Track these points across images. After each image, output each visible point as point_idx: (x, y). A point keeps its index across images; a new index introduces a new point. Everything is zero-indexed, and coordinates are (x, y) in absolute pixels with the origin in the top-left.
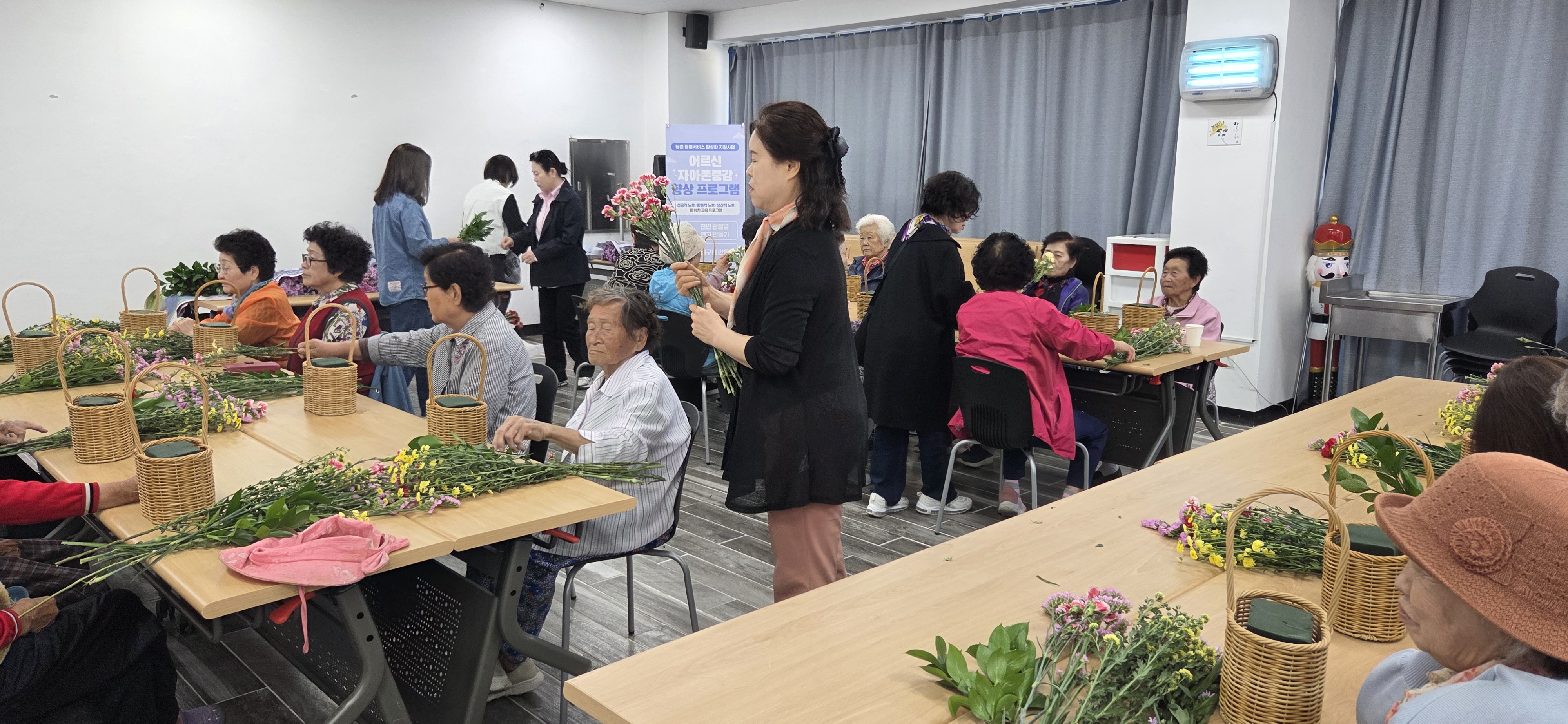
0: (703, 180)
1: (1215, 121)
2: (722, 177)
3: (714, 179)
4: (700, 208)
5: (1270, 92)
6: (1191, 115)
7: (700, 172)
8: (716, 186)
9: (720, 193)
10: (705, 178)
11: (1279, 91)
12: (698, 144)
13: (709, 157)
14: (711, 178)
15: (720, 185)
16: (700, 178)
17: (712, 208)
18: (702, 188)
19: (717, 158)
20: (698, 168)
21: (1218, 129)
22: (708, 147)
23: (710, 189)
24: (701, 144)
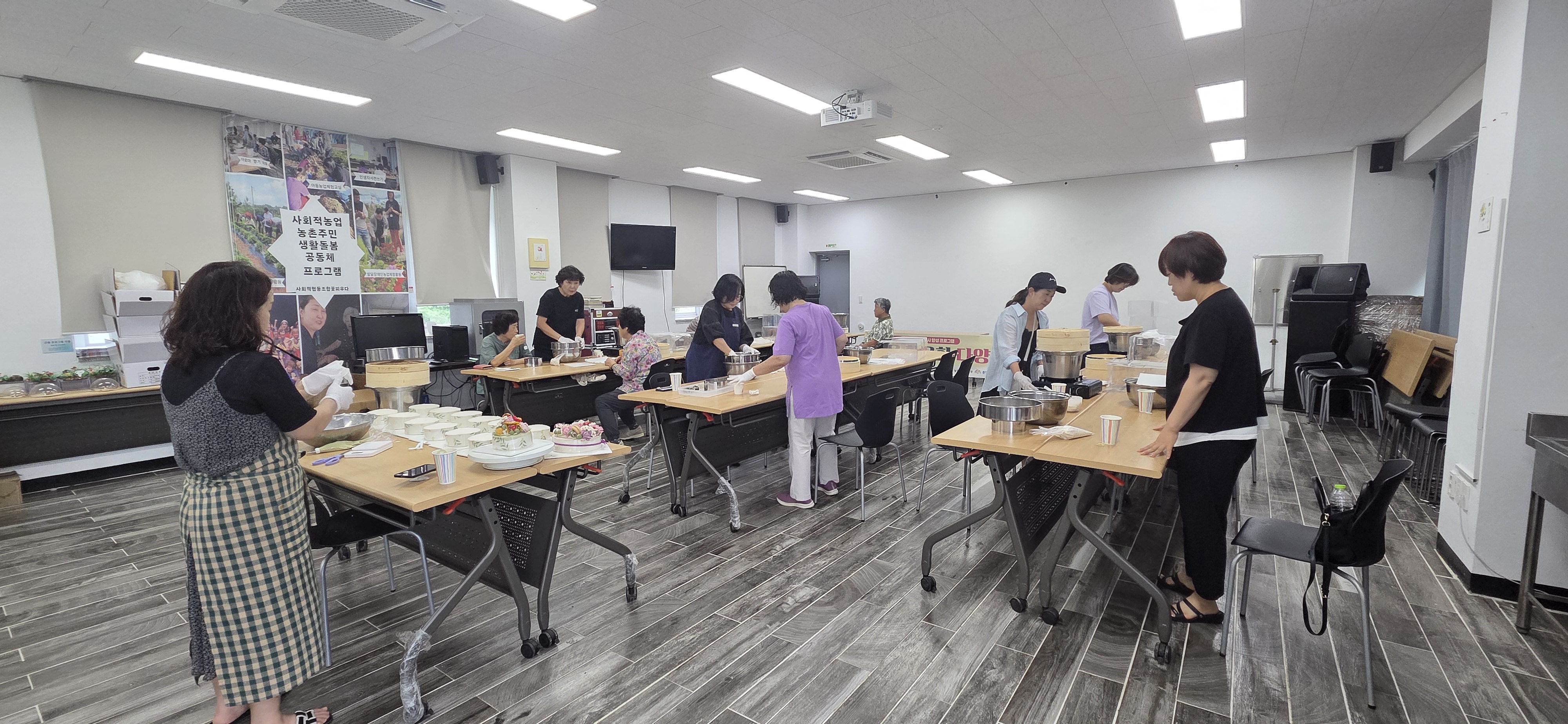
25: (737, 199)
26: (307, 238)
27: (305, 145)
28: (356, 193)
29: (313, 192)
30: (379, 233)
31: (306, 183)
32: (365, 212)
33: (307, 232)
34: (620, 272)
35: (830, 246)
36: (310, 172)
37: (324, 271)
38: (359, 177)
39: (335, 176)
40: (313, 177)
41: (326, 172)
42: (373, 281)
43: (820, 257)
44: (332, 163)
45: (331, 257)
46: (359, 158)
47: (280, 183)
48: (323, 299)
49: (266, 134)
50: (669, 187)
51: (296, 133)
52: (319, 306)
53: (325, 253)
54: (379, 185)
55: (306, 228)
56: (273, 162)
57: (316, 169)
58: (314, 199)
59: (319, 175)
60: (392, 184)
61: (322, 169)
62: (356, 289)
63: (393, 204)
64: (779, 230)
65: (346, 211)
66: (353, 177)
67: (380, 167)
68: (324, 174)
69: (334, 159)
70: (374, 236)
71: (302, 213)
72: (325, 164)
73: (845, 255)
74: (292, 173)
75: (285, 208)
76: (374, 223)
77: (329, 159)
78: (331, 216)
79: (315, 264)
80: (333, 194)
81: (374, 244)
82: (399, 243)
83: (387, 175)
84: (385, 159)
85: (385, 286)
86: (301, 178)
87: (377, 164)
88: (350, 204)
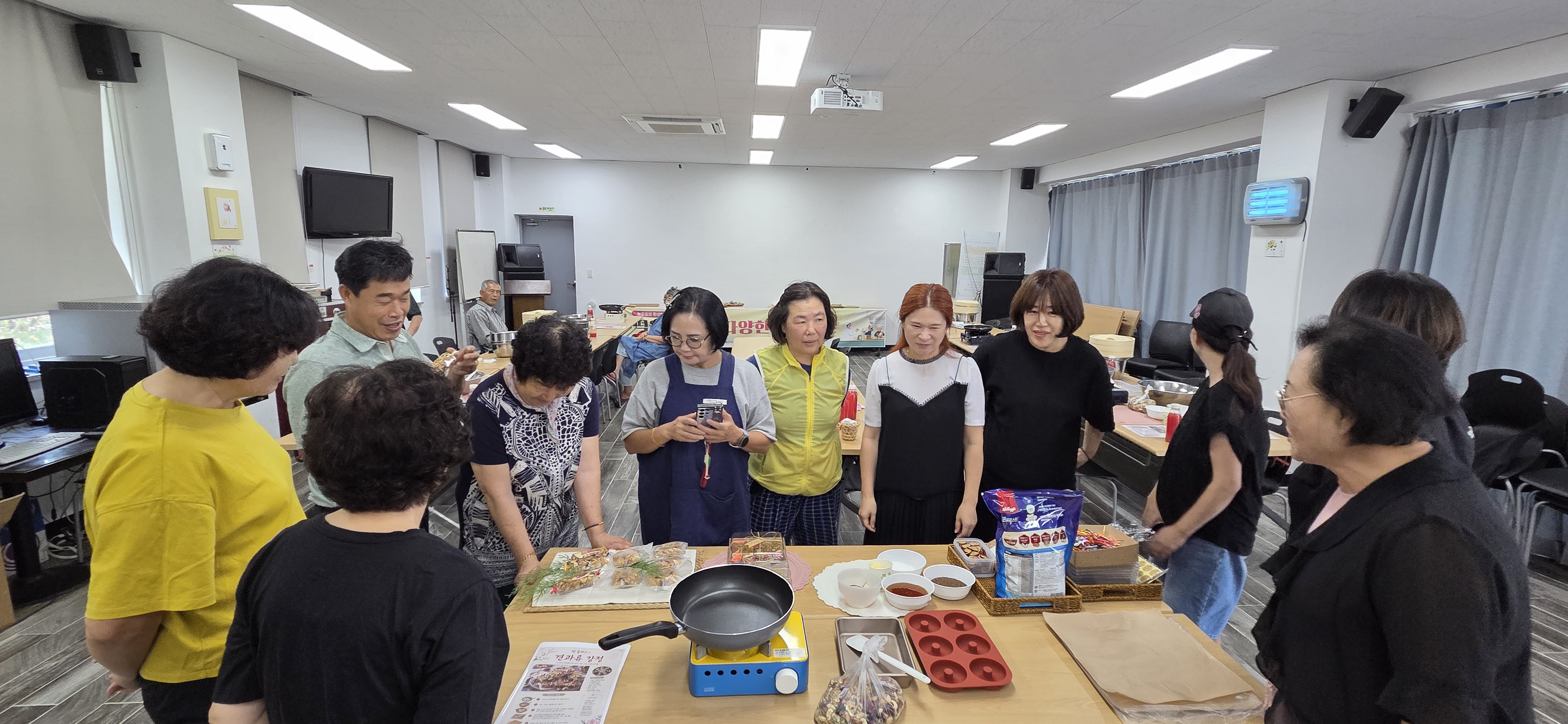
1: (1270, 239)
5: (1301, 219)
6: (1257, 235)
11: (1308, 219)
21: (1271, 245)
25: (437, 142)
34: (317, 242)
35: (544, 208)
43: (524, 221)
50: (367, 119)
64: (479, 184)
73: (567, 222)
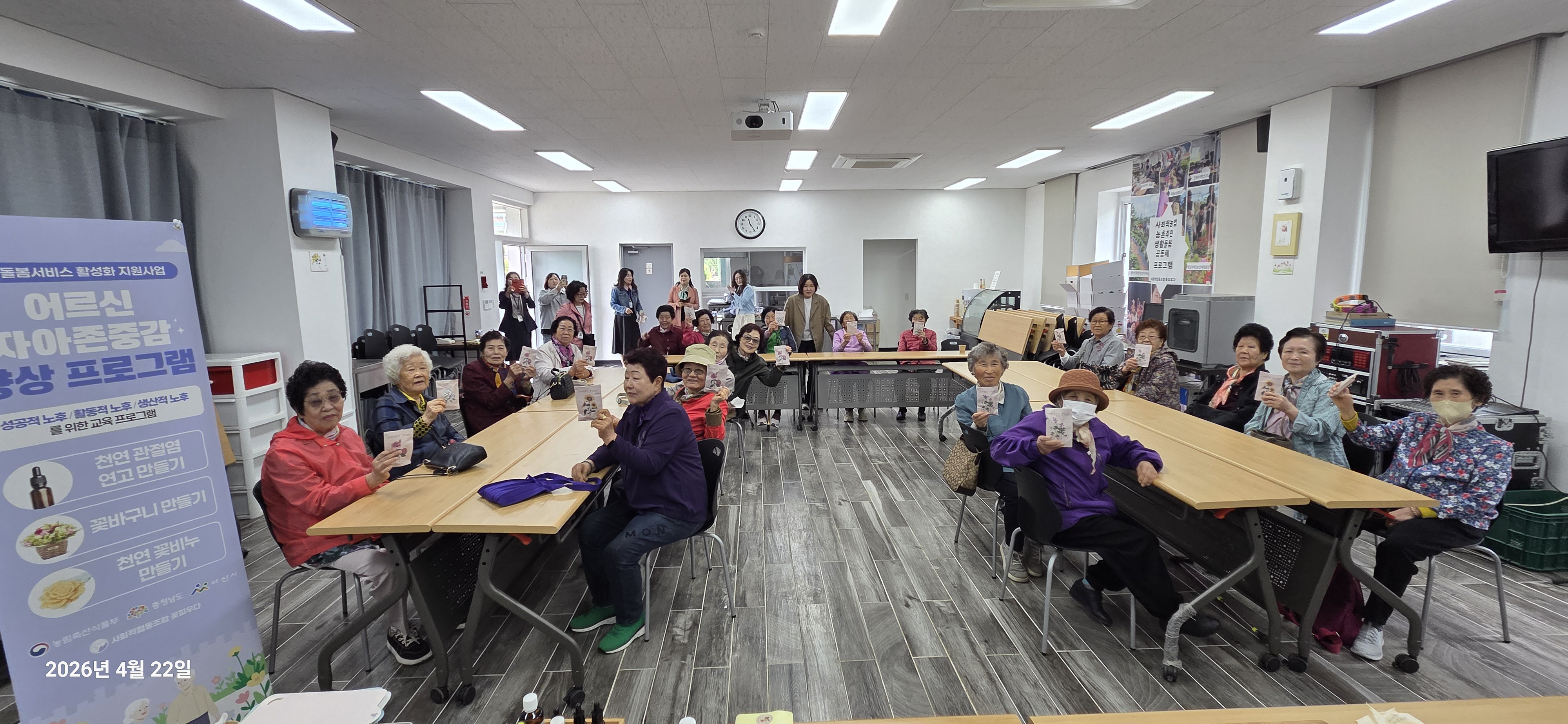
0: (82, 350)
1: (313, 253)
2: (141, 339)
3: (116, 346)
4: (87, 419)
7: (70, 333)
8: (126, 360)
9: (141, 375)
10: (89, 345)
12: (49, 265)
13: (91, 296)
14: (109, 343)
15: (139, 357)
16: (72, 346)
17: (124, 412)
18: (83, 369)
19: (118, 296)
20: (59, 324)
21: (316, 259)
22: (81, 272)
23: (108, 370)
24: (60, 266)
26: (1160, 239)
27: (1172, 162)
28: (1190, 194)
29: (1171, 200)
30: (1199, 228)
31: (1168, 193)
32: (1193, 212)
33: (1161, 234)
36: (1169, 184)
37: (1163, 265)
38: (1194, 178)
39: (1181, 183)
40: (1171, 187)
41: (1178, 180)
42: (1190, 272)
44: (1181, 171)
45: (1167, 254)
46: (1195, 161)
47: (1155, 197)
48: (1161, 288)
49: (1153, 163)
51: (1168, 154)
52: (1158, 293)
53: (1165, 249)
54: (1204, 182)
55: (1161, 230)
56: (1156, 183)
57: (1172, 179)
58: (1170, 204)
59: (1174, 185)
60: (1214, 178)
61: (1175, 178)
62: (1180, 281)
63: (1212, 198)
65: (1182, 212)
66: (1190, 180)
67: (1207, 164)
68: (1177, 182)
69: (1182, 167)
70: (1195, 231)
71: (1160, 219)
72: (1177, 174)
74: (1163, 189)
75: (1154, 216)
76: (1197, 219)
77: (1179, 169)
78: (1173, 218)
79: (1160, 259)
80: (1177, 199)
81: (1195, 239)
82: (1212, 237)
83: (1212, 169)
84: (1212, 153)
85: (1197, 277)
86: (1166, 191)
87: (1205, 161)
88: (1184, 205)
